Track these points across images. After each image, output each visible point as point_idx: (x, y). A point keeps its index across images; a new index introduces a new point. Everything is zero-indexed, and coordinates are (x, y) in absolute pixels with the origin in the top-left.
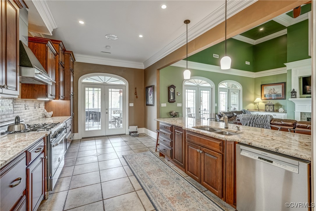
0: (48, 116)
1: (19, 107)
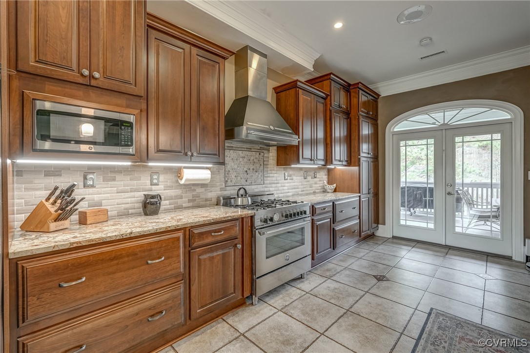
0: (329, 190)
1: (273, 177)
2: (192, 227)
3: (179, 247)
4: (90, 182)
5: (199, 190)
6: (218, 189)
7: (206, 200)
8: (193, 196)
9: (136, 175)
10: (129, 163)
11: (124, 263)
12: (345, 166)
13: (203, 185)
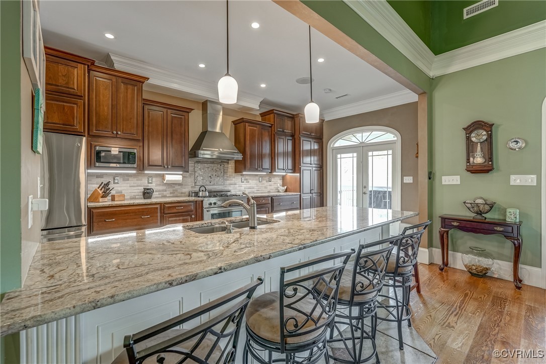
1: (232, 180)
2: (165, 203)
3: (158, 212)
4: (116, 181)
5: (177, 187)
6: (190, 187)
7: (182, 193)
8: (173, 190)
9: (140, 178)
10: (135, 172)
11: (130, 216)
12: (292, 173)
13: (180, 184)
